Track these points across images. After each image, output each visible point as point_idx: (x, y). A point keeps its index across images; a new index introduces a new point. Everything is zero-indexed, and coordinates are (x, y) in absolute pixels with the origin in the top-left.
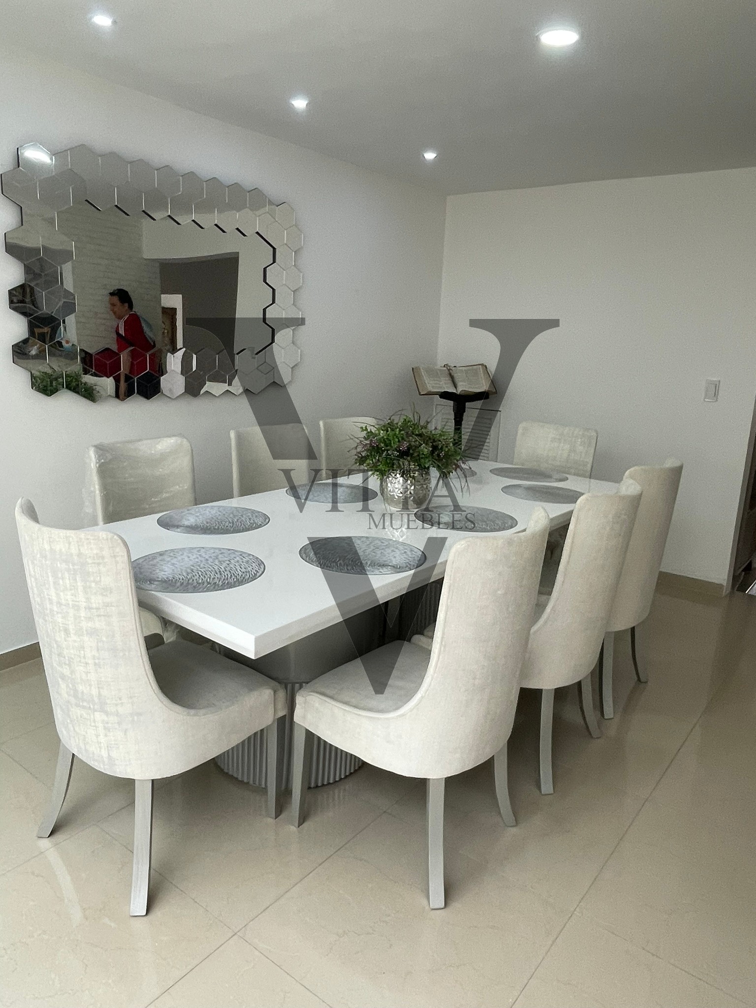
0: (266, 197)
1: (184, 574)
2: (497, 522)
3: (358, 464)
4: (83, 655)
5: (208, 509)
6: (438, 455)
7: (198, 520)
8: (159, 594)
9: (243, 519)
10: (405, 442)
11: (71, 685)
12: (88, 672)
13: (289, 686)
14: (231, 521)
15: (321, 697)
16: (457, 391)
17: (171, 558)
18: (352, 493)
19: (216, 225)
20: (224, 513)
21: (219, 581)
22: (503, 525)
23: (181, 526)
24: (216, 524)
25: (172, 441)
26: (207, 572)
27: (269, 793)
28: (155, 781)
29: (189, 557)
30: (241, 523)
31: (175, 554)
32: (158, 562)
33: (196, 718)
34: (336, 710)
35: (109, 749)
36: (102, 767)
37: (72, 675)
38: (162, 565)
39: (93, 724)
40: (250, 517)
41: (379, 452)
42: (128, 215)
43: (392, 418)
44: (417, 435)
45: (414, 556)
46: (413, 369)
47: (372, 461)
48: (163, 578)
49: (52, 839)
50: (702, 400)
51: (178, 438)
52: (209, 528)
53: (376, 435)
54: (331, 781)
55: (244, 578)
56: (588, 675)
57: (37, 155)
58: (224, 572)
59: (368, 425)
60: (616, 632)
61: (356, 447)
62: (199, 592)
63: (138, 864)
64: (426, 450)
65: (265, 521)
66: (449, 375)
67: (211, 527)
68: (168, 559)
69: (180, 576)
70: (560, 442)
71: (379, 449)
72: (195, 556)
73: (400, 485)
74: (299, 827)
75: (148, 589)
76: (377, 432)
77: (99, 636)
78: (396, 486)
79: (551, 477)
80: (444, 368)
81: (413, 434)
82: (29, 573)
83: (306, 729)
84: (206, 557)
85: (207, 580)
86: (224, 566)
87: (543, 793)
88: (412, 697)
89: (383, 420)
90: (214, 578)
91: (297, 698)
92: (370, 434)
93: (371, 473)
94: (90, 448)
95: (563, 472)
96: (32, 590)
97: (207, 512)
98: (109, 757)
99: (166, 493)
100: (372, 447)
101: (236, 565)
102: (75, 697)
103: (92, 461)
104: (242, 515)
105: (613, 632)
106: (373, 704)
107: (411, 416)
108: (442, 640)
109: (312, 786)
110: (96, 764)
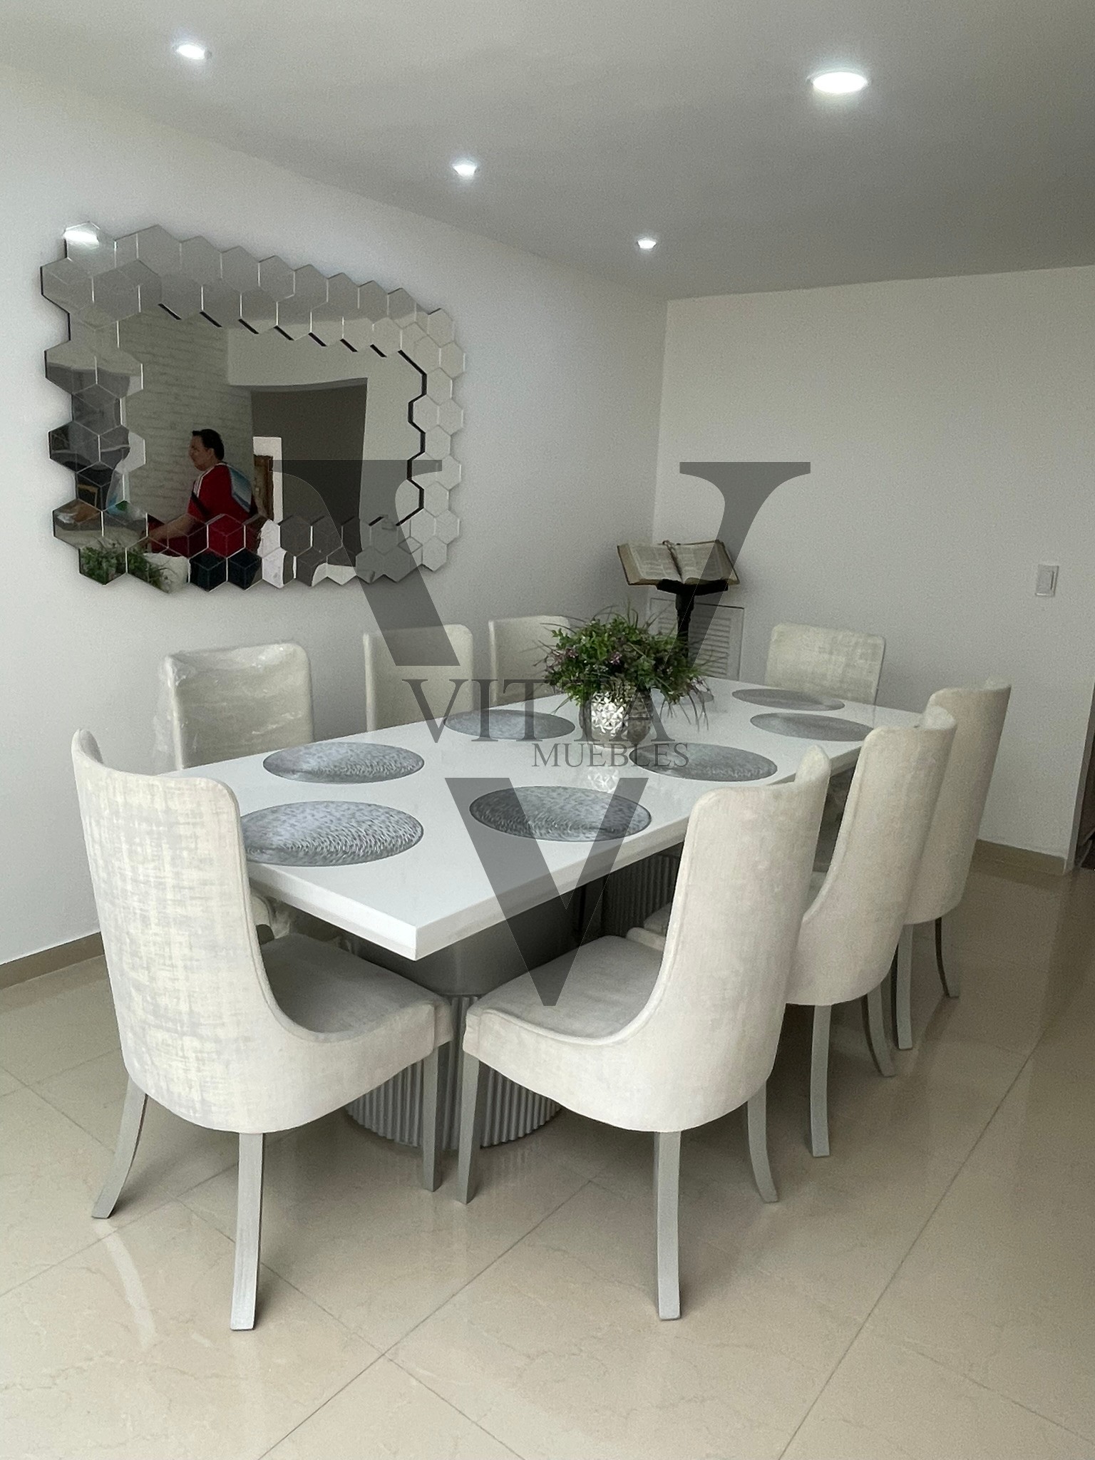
0: (414, 301)
1: (309, 839)
2: (748, 767)
3: (549, 683)
4: (169, 954)
5: (334, 748)
6: (664, 672)
7: (322, 763)
8: (275, 869)
9: (385, 760)
10: (617, 653)
11: (149, 998)
12: (174, 979)
13: (455, 1001)
14: (369, 765)
15: (502, 1015)
16: (682, 579)
17: (287, 816)
18: (545, 724)
19: (343, 341)
20: (359, 752)
21: (359, 850)
22: (758, 771)
23: (299, 772)
24: (348, 769)
25: (281, 649)
26: (342, 838)
27: (425, 1154)
28: (267, 1136)
29: (313, 816)
30: (383, 766)
31: (293, 812)
32: (270, 822)
33: (326, 1046)
34: (525, 1035)
35: (203, 1089)
36: (192, 1114)
37: (152, 983)
38: (277, 827)
39: (180, 1054)
40: (396, 758)
41: (579, 667)
42: (218, 325)
43: (597, 618)
44: (634, 643)
46: (618, 547)
47: (569, 679)
48: (280, 845)
49: (116, 1219)
50: (1033, 593)
51: (289, 645)
52: (338, 772)
53: (575, 642)
54: (512, 1138)
55: (394, 845)
56: (877, 987)
57: (82, 238)
58: (365, 837)
59: (563, 629)
60: (915, 926)
61: (546, 659)
62: (332, 865)
63: (242, 1256)
64: (648, 664)
65: (417, 764)
66: (670, 556)
67: (341, 772)
68: (283, 818)
69: (303, 843)
70: (831, 653)
71: (580, 662)
72: (322, 815)
73: (609, 714)
74: (468, 1202)
75: (261, 861)
76: (576, 638)
77: (192, 927)
78: (604, 714)
79: (820, 703)
80: (662, 547)
81: (628, 640)
82: (93, 838)
83: (480, 1062)
84: (338, 815)
85: (342, 848)
86: (364, 828)
87: (814, 1155)
88: (635, 1015)
89: (585, 620)
90: (351, 846)
91: (467, 1017)
92: (566, 641)
93: (567, 697)
94: (166, 658)
95: (837, 696)
96: (96, 861)
97: (333, 751)
98: (203, 1101)
99: (272, 724)
100: (570, 659)
101: (381, 827)
102: (155, 1013)
103: (168, 676)
104: (383, 756)
105: (912, 925)
106: (577, 1025)
107: (625, 616)
108: (679, 936)
109: (485, 1144)
110: (183, 1110)
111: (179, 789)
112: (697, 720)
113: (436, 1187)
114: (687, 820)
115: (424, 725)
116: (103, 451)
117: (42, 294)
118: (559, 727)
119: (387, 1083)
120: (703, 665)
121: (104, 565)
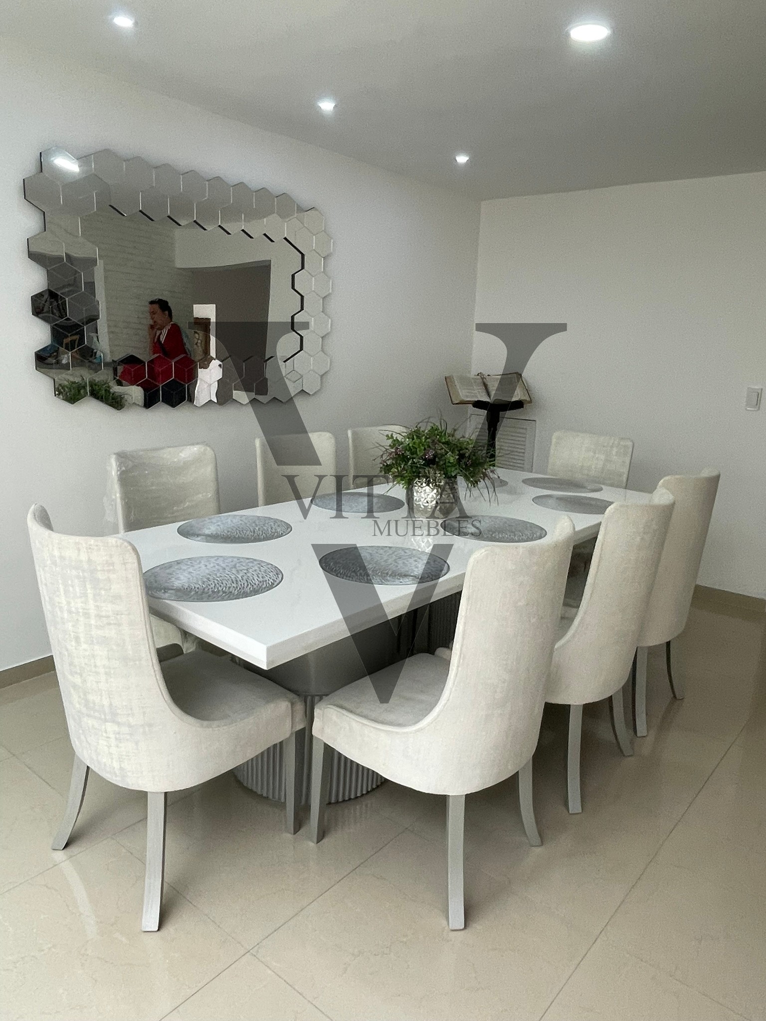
0: (294, 202)
1: (200, 583)
2: (526, 532)
3: (383, 473)
4: (94, 664)
5: (230, 518)
6: (466, 464)
7: (219, 529)
8: (174, 604)
9: (264, 527)
10: (431, 450)
11: (82, 695)
12: (98, 682)
13: (309, 699)
14: (252, 530)
15: (340, 710)
16: (490, 400)
17: (188, 567)
18: (381, 502)
19: (243, 231)
20: (246, 521)
22: (532, 535)
23: (201, 535)
24: (237, 533)
25: (195, 449)
26: (223, 581)
27: (288, 809)
28: (168, 794)
29: (206, 566)
30: (262, 532)
31: (192, 563)
32: (174, 571)
33: (209, 731)
34: (354, 724)
35: (121, 760)
36: (114, 778)
37: (83, 685)
39: (104, 735)
40: (272, 526)
41: (405, 461)
43: (418, 426)
44: (444, 443)
46: (446, 378)
47: (398, 469)
48: (179, 587)
49: (68, 851)
50: (743, 408)
51: (202, 446)
53: (402, 443)
54: (352, 797)
55: (260, 587)
56: (620, 690)
58: (240, 581)
59: (395, 434)
60: (649, 648)
61: (381, 455)
62: (214, 601)
63: (150, 878)
64: (452, 459)
65: (287, 530)
66: (483, 384)
67: (231, 536)
68: (185, 568)
69: (195, 585)
70: (595, 452)
71: (405, 457)
72: (212, 565)
73: (426, 495)
74: (317, 843)
75: (162, 597)
76: (402, 440)
77: (109, 645)
78: (422, 495)
79: (585, 487)
80: (477, 377)
81: (440, 441)
83: (324, 742)
84: (224, 566)
85: (222, 589)
86: (241, 575)
87: (570, 812)
88: (431, 710)
89: (410, 427)
90: (229, 588)
91: (315, 711)
92: (396, 442)
93: (397, 482)
94: (111, 455)
95: (599, 482)
97: (229, 521)
98: (121, 768)
99: (189, 502)
100: (398, 455)
101: (253, 575)
102: (87, 706)
103: (113, 468)
104: (263, 524)
105: (646, 647)
106: (393, 717)
107: (438, 424)
108: (461, 652)
109: (331, 802)
110: (108, 775)
111: (97, 546)
112: (490, 499)
113: (296, 832)
115: (294, 503)
117: (25, 198)
118: (393, 504)
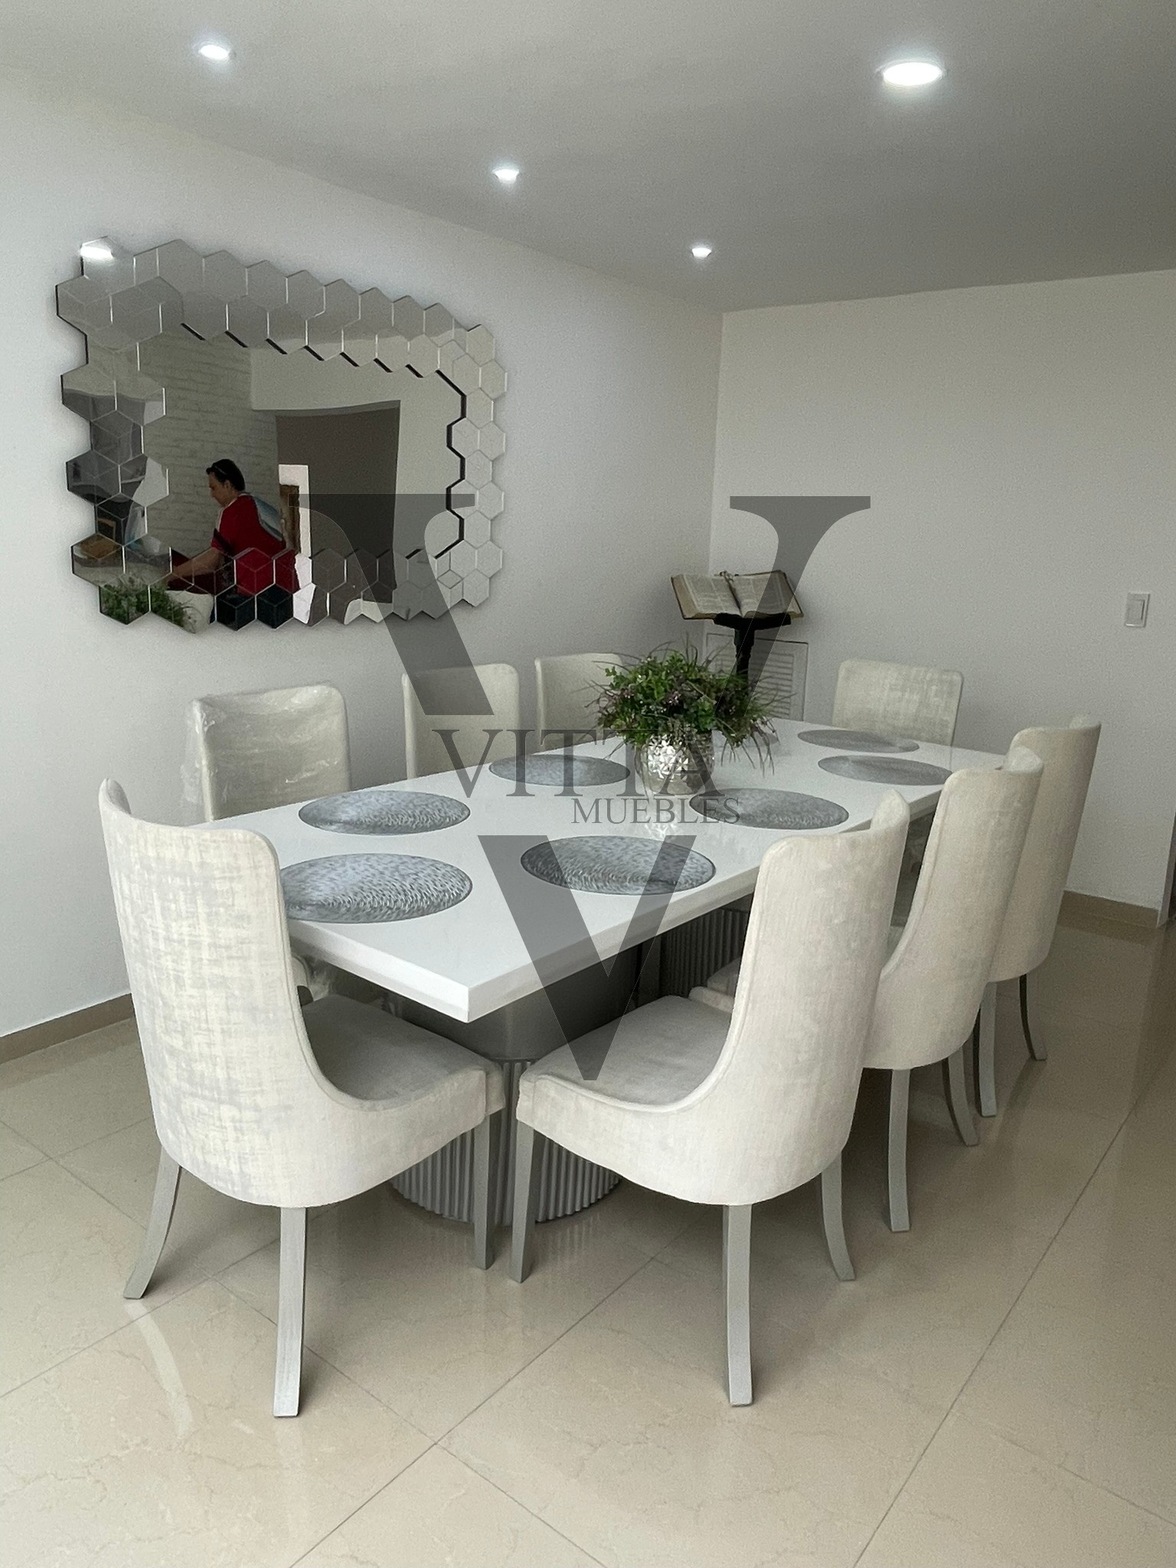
0: (451, 317)
1: (351, 895)
2: (819, 814)
3: (602, 726)
4: (204, 1017)
5: (373, 797)
6: (726, 712)
7: (361, 813)
8: (318, 926)
9: (428, 810)
10: (676, 693)
11: (184, 1065)
12: (211, 1044)
14: (411, 814)
15: (557, 1081)
16: (741, 612)
17: (326, 870)
18: (590, 769)
19: (376, 360)
20: (399, 801)
21: (405, 905)
22: (827, 817)
23: (336, 822)
24: (389, 819)
25: (315, 691)
26: (385, 892)
27: (476, 1231)
28: (310, 1210)
29: (354, 869)
30: (426, 816)
31: (332, 865)
32: (308, 877)
33: (372, 1115)
34: (583, 1102)
35: (243, 1161)
36: (230, 1187)
37: (186, 1048)
38: (315, 881)
39: (218, 1124)
40: (440, 807)
41: (635, 708)
42: (244, 346)
43: (653, 655)
44: (692, 681)
45: (695, 866)
46: (672, 579)
47: (625, 720)
48: (320, 901)
49: (149, 1299)
50: (1122, 624)
51: (324, 687)
52: (379, 823)
53: (630, 682)
54: (569, 1213)
55: (441, 900)
56: (957, 1052)
57: (97, 254)
58: (411, 892)
59: (616, 667)
60: (999, 983)
61: (599, 699)
62: (377, 922)
63: (285, 1338)
65: (463, 813)
66: (728, 589)
67: (382, 823)
68: (322, 872)
69: (344, 898)
70: (903, 690)
71: (635, 702)
72: (363, 867)
73: (667, 758)
74: (523, 1281)
75: (299, 917)
76: (630, 677)
77: (229, 988)
78: (662, 759)
79: (892, 745)
80: (718, 577)
81: (687, 679)
82: (122, 894)
83: (535, 1130)
84: (380, 868)
85: (386, 903)
86: (409, 882)
87: (893, 1230)
88: (702, 1081)
89: (640, 657)
90: (396, 901)
91: (520, 1084)
92: (620, 679)
93: (622, 740)
94: (194, 703)
95: (910, 737)
96: (126, 919)
97: (373, 800)
98: (242, 1173)
99: (307, 771)
100: (625, 700)
101: (427, 881)
102: (191, 1081)
103: (197, 722)
104: (427, 805)
105: (996, 982)
106: (639, 1092)
107: (683, 652)
108: (749, 993)
109: (540, 1219)
110: (221, 1184)
111: (215, 841)
112: (762, 763)
113: (489, 1264)
114: (756, 870)
115: (454, 774)
116: (123, 482)
117: (58, 314)
119: (434, 1156)
120: (767, 705)
121: (124, 604)
